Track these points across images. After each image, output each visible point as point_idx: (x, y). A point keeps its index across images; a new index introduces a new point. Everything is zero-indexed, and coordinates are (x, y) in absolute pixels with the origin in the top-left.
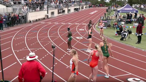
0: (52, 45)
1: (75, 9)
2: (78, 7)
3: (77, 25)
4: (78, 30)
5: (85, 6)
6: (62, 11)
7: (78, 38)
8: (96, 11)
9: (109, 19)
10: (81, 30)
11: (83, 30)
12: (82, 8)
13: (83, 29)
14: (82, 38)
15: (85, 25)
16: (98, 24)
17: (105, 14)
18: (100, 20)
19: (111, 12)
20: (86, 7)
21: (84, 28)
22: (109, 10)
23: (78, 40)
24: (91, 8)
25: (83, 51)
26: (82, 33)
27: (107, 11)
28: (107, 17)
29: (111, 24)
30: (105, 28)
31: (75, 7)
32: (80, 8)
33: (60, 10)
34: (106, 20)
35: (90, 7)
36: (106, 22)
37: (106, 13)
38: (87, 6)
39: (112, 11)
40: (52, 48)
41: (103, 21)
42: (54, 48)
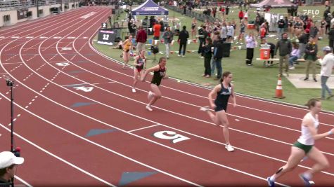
0: (8, 80)
1: (52, 10)
2: (57, 6)
3: (58, 40)
4: (60, 49)
5: (70, 4)
6: (25, 13)
7: (60, 64)
8: (92, 14)
9: (116, 27)
10: (65, 49)
11: (70, 49)
12: (65, 7)
13: (69, 47)
14: (67, 64)
15: (73, 40)
16: (97, 37)
17: (110, 18)
18: (100, 30)
19: (122, 15)
20: (73, 6)
21: (71, 46)
22: (117, 11)
23: (60, 68)
24: (83, 7)
25: (71, 88)
26: (68, 55)
27: (113, 12)
28: (115, 23)
29: (121, 37)
30: (111, 44)
31: (53, 6)
32: (61, 8)
33: (22, 11)
34: (111, 30)
35: (81, 5)
36: (112, 32)
37: (112, 16)
38: (75, 4)
39: (122, 12)
40: (8, 84)
41: (108, 32)
42: (11, 85)
